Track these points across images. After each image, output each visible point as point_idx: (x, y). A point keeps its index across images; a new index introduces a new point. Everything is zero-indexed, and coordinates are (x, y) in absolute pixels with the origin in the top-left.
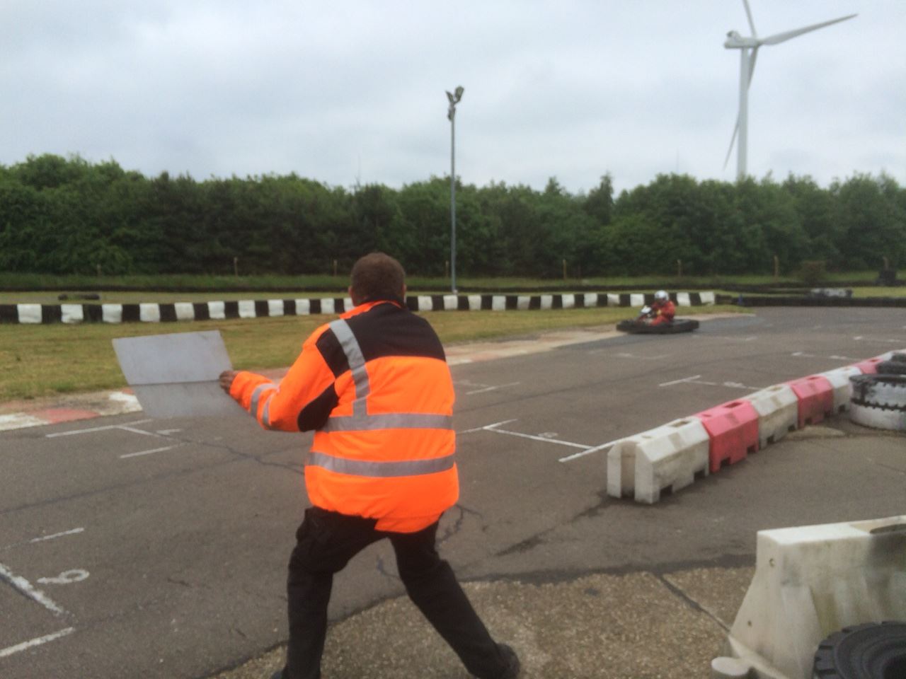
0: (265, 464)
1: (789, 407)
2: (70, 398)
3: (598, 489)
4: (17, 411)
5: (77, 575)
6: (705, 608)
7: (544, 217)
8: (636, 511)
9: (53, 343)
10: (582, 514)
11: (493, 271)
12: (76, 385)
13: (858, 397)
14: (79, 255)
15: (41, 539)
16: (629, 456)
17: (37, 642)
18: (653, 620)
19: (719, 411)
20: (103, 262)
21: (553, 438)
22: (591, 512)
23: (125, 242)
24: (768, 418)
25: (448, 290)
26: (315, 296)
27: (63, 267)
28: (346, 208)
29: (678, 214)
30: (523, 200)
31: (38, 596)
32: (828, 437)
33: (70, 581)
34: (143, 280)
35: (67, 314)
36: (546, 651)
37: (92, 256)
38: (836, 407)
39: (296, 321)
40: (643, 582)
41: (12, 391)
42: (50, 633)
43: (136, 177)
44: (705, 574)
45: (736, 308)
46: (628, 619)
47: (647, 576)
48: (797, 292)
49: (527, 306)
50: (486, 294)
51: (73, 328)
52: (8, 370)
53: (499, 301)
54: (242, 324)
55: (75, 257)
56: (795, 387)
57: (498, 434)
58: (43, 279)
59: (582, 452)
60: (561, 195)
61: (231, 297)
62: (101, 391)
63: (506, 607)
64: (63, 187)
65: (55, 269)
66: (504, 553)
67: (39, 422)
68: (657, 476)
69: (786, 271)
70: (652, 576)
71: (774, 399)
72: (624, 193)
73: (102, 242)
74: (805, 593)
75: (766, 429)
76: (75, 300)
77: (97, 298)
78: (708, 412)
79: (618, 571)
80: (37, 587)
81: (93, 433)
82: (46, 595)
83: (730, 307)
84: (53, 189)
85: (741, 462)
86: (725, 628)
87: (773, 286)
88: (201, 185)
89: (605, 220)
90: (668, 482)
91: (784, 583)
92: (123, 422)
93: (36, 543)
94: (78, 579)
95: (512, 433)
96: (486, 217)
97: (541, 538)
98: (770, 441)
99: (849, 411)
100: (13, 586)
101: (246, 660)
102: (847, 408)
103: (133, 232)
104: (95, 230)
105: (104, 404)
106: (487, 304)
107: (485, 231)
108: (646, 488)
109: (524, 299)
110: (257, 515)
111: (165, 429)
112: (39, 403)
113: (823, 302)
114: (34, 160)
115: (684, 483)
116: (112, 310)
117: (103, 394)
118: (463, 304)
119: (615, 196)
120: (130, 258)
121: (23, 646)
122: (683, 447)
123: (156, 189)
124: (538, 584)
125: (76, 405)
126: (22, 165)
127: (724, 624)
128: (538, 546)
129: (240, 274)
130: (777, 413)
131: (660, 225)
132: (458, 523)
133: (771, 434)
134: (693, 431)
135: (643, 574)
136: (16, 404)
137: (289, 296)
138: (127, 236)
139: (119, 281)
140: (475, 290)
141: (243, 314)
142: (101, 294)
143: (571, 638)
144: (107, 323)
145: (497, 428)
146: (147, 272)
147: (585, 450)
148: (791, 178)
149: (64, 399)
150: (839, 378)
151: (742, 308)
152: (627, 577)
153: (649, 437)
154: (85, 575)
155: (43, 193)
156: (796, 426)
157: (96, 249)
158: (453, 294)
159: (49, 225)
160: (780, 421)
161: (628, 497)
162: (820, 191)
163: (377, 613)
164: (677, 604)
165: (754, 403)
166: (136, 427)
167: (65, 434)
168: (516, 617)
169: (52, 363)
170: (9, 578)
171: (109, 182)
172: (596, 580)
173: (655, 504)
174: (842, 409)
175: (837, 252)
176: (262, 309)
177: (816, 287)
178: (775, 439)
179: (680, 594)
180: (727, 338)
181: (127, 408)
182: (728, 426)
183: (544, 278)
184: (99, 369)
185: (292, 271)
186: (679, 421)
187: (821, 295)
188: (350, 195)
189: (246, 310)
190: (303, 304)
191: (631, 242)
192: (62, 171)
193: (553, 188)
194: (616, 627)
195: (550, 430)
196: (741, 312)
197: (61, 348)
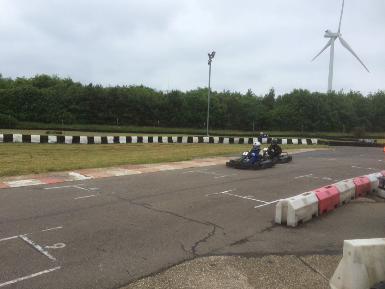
0: (133, 204)
1: (352, 189)
2: (53, 173)
3: (271, 220)
4: (32, 178)
5: (61, 245)
6: (318, 271)
7: (245, 105)
8: (288, 230)
9: (45, 151)
10: (265, 230)
11: (223, 127)
12: (56, 169)
13: (382, 186)
14: (55, 115)
15: (45, 230)
16: (285, 206)
17: (46, 271)
18: (296, 275)
19: (322, 190)
20: (64, 118)
21: (251, 198)
22: (269, 229)
23: (73, 111)
24: (343, 193)
25: (205, 134)
26: (150, 135)
27: (48, 120)
28: (164, 100)
29: (302, 106)
30: (237, 98)
31: (46, 253)
32: (368, 202)
33: (58, 247)
34: (80, 126)
35: (50, 139)
36: (252, 286)
37: (60, 116)
38: (372, 190)
39: (143, 145)
40: (292, 259)
41: (30, 170)
42: (51, 268)
43: (79, 85)
44: (318, 257)
45: (327, 146)
46: (286, 274)
47: (293, 257)
48: (352, 140)
49: (238, 142)
50: (221, 137)
51: (53, 145)
52: (28, 161)
53: (226, 140)
54: (120, 146)
55: (53, 116)
56: (354, 181)
57: (228, 195)
58: (39, 125)
59: (264, 204)
60: (253, 97)
61: (116, 135)
62: (65, 171)
63: (235, 267)
64: (50, 88)
65: (44, 121)
66: (233, 244)
67: (41, 183)
68: (296, 215)
69: (348, 131)
70: (295, 257)
71: (346, 185)
72: (280, 97)
73: (65, 110)
74: (363, 267)
75: (342, 198)
76: (53, 134)
77: (61, 133)
78: (317, 190)
79: (282, 254)
80: (45, 250)
81: (64, 188)
82: (49, 253)
83: (324, 146)
84: (45, 89)
85: (331, 211)
86: (327, 280)
87: (342, 137)
88: (105, 89)
89: (271, 107)
90: (301, 218)
91: (355, 262)
92: (75, 184)
93: (43, 232)
94: (61, 247)
95: (234, 195)
96: (221, 105)
97: (248, 239)
98: (344, 203)
99: (377, 192)
100: (35, 249)
101: (131, 282)
102: (376, 191)
103: (77, 107)
104: (62, 106)
105: (67, 177)
106: (221, 141)
107: (220, 110)
108: (291, 220)
109: (237, 139)
110: (131, 224)
111: (92, 188)
112: (41, 175)
113: (364, 144)
114: (38, 77)
115: (308, 219)
116: (68, 138)
117: (66, 172)
118: (211, 141)
119: (276, 97)
120: (75, 117)
121: (41, 273)
122: (308, 204)
123: (87, 90)
124: (248, 258)
125: (56, 176)
126: (33, 79)
127: (326, 278)
128: (247, 242)
129: (119, 125)
130: (346, 191)
131: (294, 110)
132: (213, 231)
133: (344, 200)
134: (312, 197)
135: (292, 256)
136: (32, 175)
137: (140, 135)
138: (74, 108)
139: (70, 127)
140: (216, 135)
141: (121, 142)
142: (63, 132)
143: (263, 280)
144: (66, 144)
145: (228, 193)
146: (81, 123)
147: (265, 203)
148: (351, 92)
149: (51, 174)
150: (373, 177)
151: (330, 146)
152: (284, 257)
153: (293, 199)
154: (64, 245)
155: (41, 90)
156: (355, 197)
157: (62, 113)
158: (207, 136)
159: (43, 103)
160: (348, 195)
161: (284, 224)
162: (363, 98)
163: (182, 266)
164: (306, 269)
165: (337, 186)
166: (80, 186)
167: (52, 188)
168: (239, 271)
169: (45, 159)
170: (33, 246)
171: (68, 87)
172: (272, 257)
173: (295, 227)
174: (374, 190)
175: (370, 123)
176: (129, 140)
177: (361, 138)
178: (346, 202)
179: (307, 265)
180: (323, 159)
181: (77, 179)
182: (326, 196)
183: (244, 131)
184: (64, 162)
185: (141, 125)
186: (306, 193)
187: (363, 142)
188: (165, 94)
189: (122, 140)
190: (145, 138)
191: (282, 117)
192: (49, 81)
193: (249, 93)
194: (281, 277)
195: (250, 195)
196: (329, 148)
197: (49, 153)
